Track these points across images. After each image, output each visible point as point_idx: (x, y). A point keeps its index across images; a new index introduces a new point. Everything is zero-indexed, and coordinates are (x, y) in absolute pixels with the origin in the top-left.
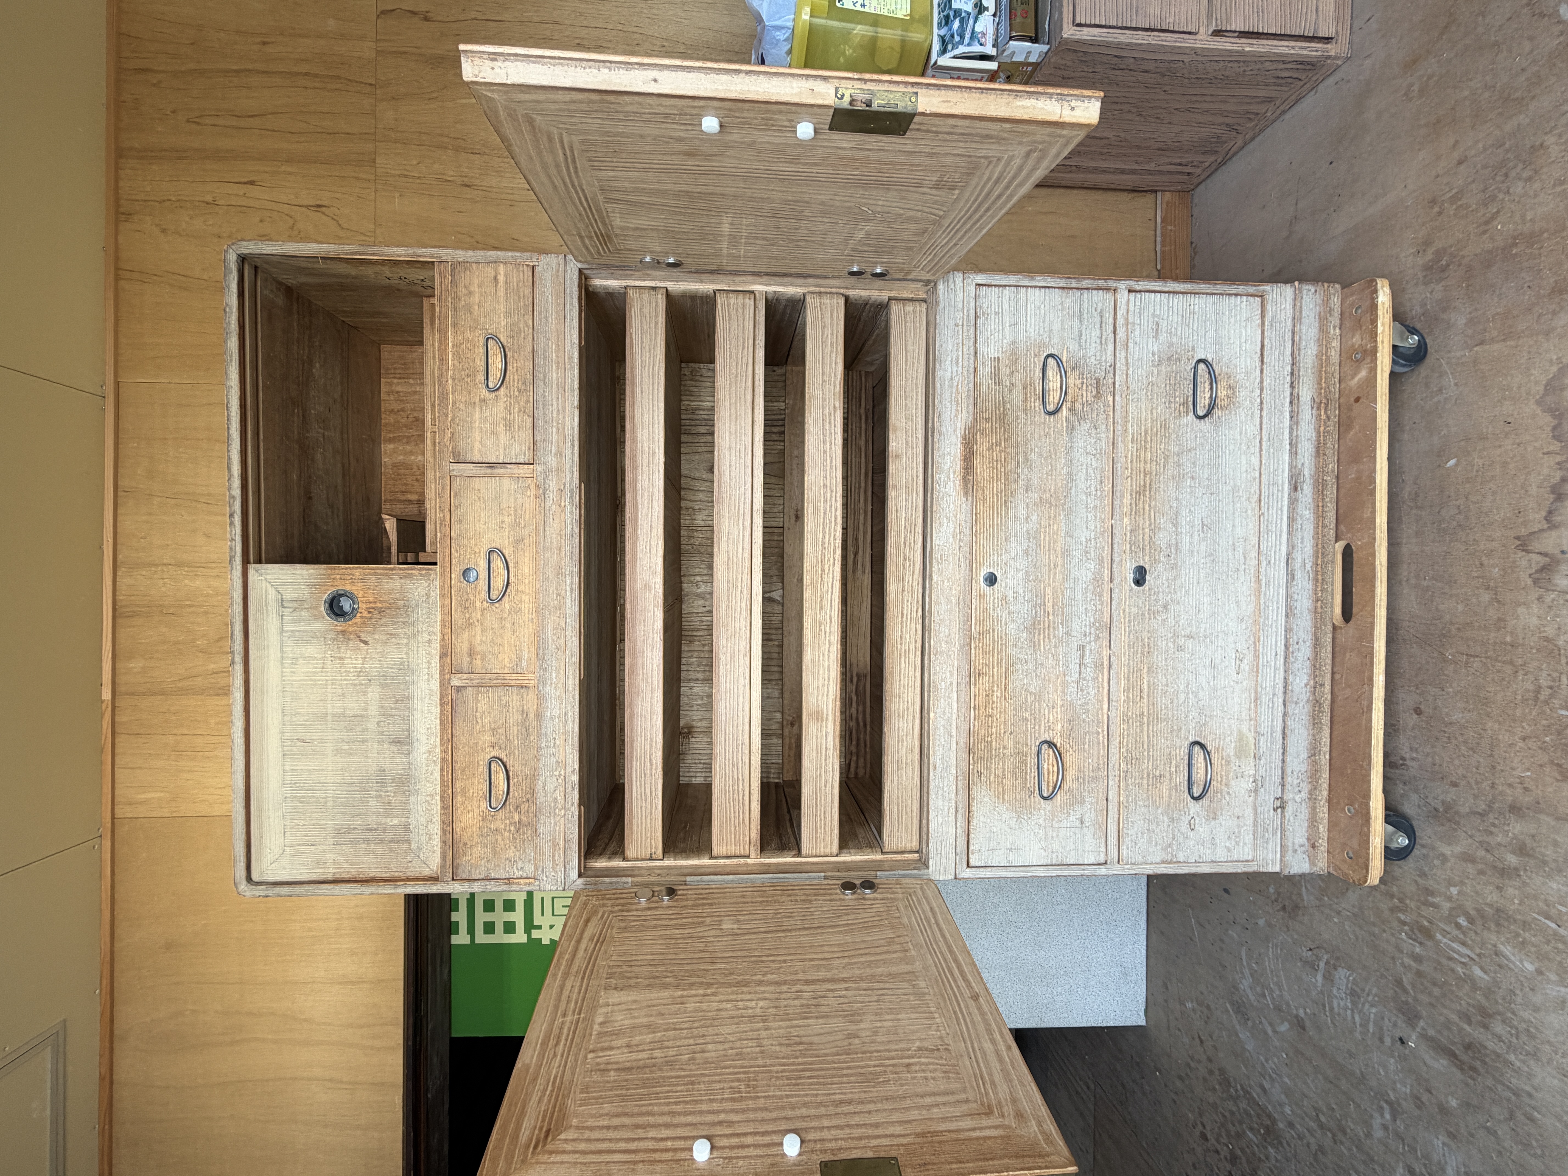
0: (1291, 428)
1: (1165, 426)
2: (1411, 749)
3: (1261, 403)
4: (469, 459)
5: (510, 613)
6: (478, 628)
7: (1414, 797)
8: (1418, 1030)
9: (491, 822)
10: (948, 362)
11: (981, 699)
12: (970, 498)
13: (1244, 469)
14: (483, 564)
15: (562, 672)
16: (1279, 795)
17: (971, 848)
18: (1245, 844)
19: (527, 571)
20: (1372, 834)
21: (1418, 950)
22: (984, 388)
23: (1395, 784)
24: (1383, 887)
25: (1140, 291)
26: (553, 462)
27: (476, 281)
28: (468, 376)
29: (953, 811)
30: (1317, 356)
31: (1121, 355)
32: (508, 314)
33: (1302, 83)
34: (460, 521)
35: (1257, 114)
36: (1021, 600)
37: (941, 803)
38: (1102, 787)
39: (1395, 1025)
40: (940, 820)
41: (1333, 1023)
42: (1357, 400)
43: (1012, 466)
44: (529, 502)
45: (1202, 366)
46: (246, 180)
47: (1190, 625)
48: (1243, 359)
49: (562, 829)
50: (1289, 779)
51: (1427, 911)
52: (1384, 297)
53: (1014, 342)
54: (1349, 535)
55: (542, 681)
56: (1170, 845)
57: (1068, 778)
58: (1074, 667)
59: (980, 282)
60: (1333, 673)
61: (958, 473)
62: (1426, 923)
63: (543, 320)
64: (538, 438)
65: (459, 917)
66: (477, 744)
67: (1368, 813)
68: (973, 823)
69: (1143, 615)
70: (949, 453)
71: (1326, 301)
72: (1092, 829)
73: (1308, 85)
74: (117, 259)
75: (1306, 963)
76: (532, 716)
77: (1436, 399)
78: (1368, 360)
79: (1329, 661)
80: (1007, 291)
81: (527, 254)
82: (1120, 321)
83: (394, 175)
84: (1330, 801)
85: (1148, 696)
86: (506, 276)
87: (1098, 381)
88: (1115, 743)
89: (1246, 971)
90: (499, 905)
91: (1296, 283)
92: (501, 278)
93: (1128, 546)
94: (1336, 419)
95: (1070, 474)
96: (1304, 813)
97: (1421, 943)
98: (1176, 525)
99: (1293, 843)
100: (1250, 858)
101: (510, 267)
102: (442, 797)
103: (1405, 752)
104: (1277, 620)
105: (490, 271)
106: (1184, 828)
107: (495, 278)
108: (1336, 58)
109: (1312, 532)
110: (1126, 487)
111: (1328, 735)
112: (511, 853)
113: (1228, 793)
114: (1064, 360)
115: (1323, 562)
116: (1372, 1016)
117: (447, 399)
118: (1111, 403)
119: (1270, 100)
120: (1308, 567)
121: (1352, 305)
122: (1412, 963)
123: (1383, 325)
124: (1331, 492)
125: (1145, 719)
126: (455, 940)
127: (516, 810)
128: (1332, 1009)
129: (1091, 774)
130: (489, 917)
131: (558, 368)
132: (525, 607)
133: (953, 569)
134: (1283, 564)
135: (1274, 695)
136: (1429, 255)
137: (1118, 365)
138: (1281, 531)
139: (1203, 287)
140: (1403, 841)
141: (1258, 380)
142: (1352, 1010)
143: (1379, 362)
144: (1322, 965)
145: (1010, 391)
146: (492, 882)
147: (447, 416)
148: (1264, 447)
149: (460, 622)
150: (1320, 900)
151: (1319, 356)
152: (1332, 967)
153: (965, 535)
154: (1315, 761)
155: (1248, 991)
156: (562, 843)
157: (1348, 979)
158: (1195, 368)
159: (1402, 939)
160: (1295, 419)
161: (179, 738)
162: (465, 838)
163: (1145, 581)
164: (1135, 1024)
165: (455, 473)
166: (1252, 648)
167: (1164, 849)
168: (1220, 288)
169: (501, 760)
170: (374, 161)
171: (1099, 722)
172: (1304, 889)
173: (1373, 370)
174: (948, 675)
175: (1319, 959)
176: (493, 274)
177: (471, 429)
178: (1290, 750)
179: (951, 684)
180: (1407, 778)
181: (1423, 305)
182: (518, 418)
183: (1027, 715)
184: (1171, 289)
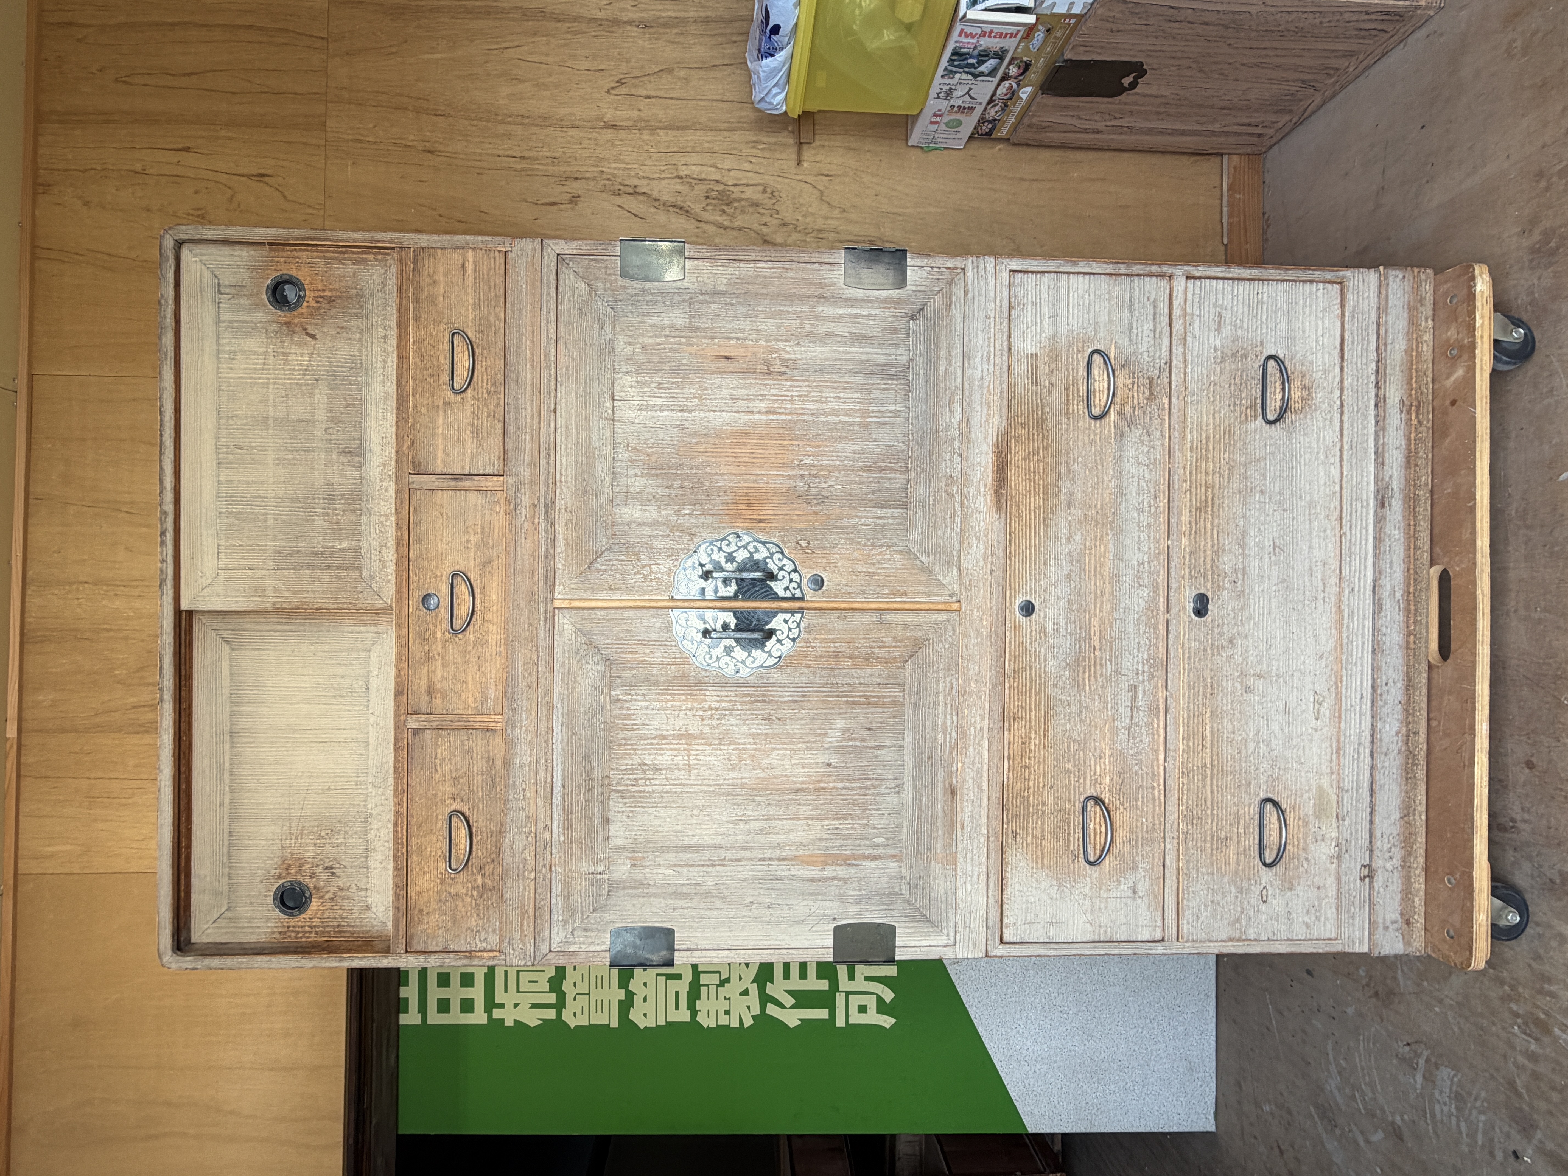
0: (1377, 435)
1: (1229, 432)
2: (1523, 809)
3: (1342, 405)
4: (431, 469)
5: (475, 645)
6: (439, 663)
7: (1526, 866)
8: (1535, 1142)
9: (450, 885)
10: (978, 360)
11: (1017, 747)
12: (1003, 515)
13: (1322, 482)
14: (445, 589)
15: (534, 714)
16: (1367, 862)
17: (1005, 920)
18: (1326, 919)
19: (494, 597)
20: (1476, 910)
21: (1533, 1047)
22: (1019, 390)
23: (1504, 850)
24: (1491, 971)
25: (1200, 278)
26: (525, 473)
27: (441, 269)
28: (431, 376)
29: (983, 877)
30: (1406, 351)
31: (1178, 350)
32: (477, 306)
33: (1388, 35)
34: (420, 541)
35: (1337, 69)
36: (1063, 632)
37: (969, 868)
38: (1158, 851)
39: (1508, 1136)
40: (969, 887)
41: (1435, 1133)
42: (1453, 403)
43: (1051, 478)
44: (498, 519)
45: (1272, 363)
46: (180, 146)
47: (1260, 662)
48: (1320, 355)
49: (532, 895)
50: (1378, 844)
51: (1544, 1002)
52: (1483, 286)
53: (1054, 337)
54: (1446, 559)
55: (511, 723)
56: (1238, 920)
57: (1118, 840)
58: (1125, 711)
59: (1015, 268)
60: (1429, 720)
61: (989, 486)
62: (1542, 1016)
63: (516, 312)
64: (510, 446)
65: (409, 992)
66: (436, 795)
67: (1471, 884)
68: (1008, 891)
69: (1205, 650)
70: (979, 463)
71: (1416, 288)
72: (1146, 899)
73: (1396, 37)
74: (34, 236)
75: (1402, 1060)
76: (499, 763)
77: (1545, 402)
78: (1465, 356)
79: (1424, 705)
80: (1046, 278)
81: (499, 238)
82: (1177, 312)
83: (347, 141)
84: (1426, 870)
85: (1212, 745)
86: (475, 263)
87: (1151, 380)
88: (1172, 800)
89: (1333, 1069)
90: (455, 980)
91: (1381, 268)
92: (470, 266)
93: (1187, 570)
94: (1430, 425)
95: (1119, 487)
96: (1396, 884)
97: (1537, 1040)
98: (1243, 547)
99: (1384, 919)
100: (1333, 936)
101: (480, 253)
102: (395, 856)
103: (1515, 811)
104: (1362, 658)
105: (457, 257)
106: (1255, 900)
107: (463, 266)
108: (1427, 8)
109: (1402, 555)
110: (1185, 504)
111: (1424, 792)
112: (473, 922)
113: (1307, 859)
114: (1112, 356)
115: (1416, 590)
116: (1481, 1125)
117: (408, 402)
118: (1167, 406)
119: (1350, 54)
120: (1398, 595)
121: (1446, 293)
122: (1526, 1062)
123: (1482, 317)
124: (1424, 509)
125: (1209, 772)
126: (405, 1019)
127: (479, 872)
128: (1433, 1116)
129: (1145, 835)
130: (444, 993)
131: (532, 366)
132: (493, 639)
133: (984, 597)
134: (1369, 592)
135: (1359, 744)
136: (1536, 236)
137: (1174, 362)
138: (1366, 554)
139: (1273, 273)
140: (1513, 918)
141: (1338, 379)
142: (1458, 1117)
143: (1478, 361)
144: (1422, 1062)
145: (1050, 392)
146: (452, 956)
147: (406, 421)
148: (1345, 457)
149: (418, 656)
150: (1419, 985)
151: (1408, 352)
152: (1433, 1066)
153: (998, 558)
154: (1408, 823)
155: (1336, 1092)
156: (531, 911)
157: (1452, 1080)
158: (1264, 366)
159: (1514, 1034)
160: (1381, 423)
161: (93, 781)
162: (421, 903)
163: (1207, 611)
164: (1202, 1129)
165: (414, 486)
166: (1333, 690)
167: (1232, 924)
168: (1292, 274)
169: (463, 814)
170: (324, 124)
171: (1153, 775)
172: (1399, 972)
173: (1471, 369)
174: (978, 719)
175: (1417, 1055)
176: (460, 262)
177: (434, 435)
178: (1379, 809)
179: (981, 729)
180: (1518, 844)
181: (1530, 293)
182: (486, 423)
183: (1070, 766)
184: (1236, 276)
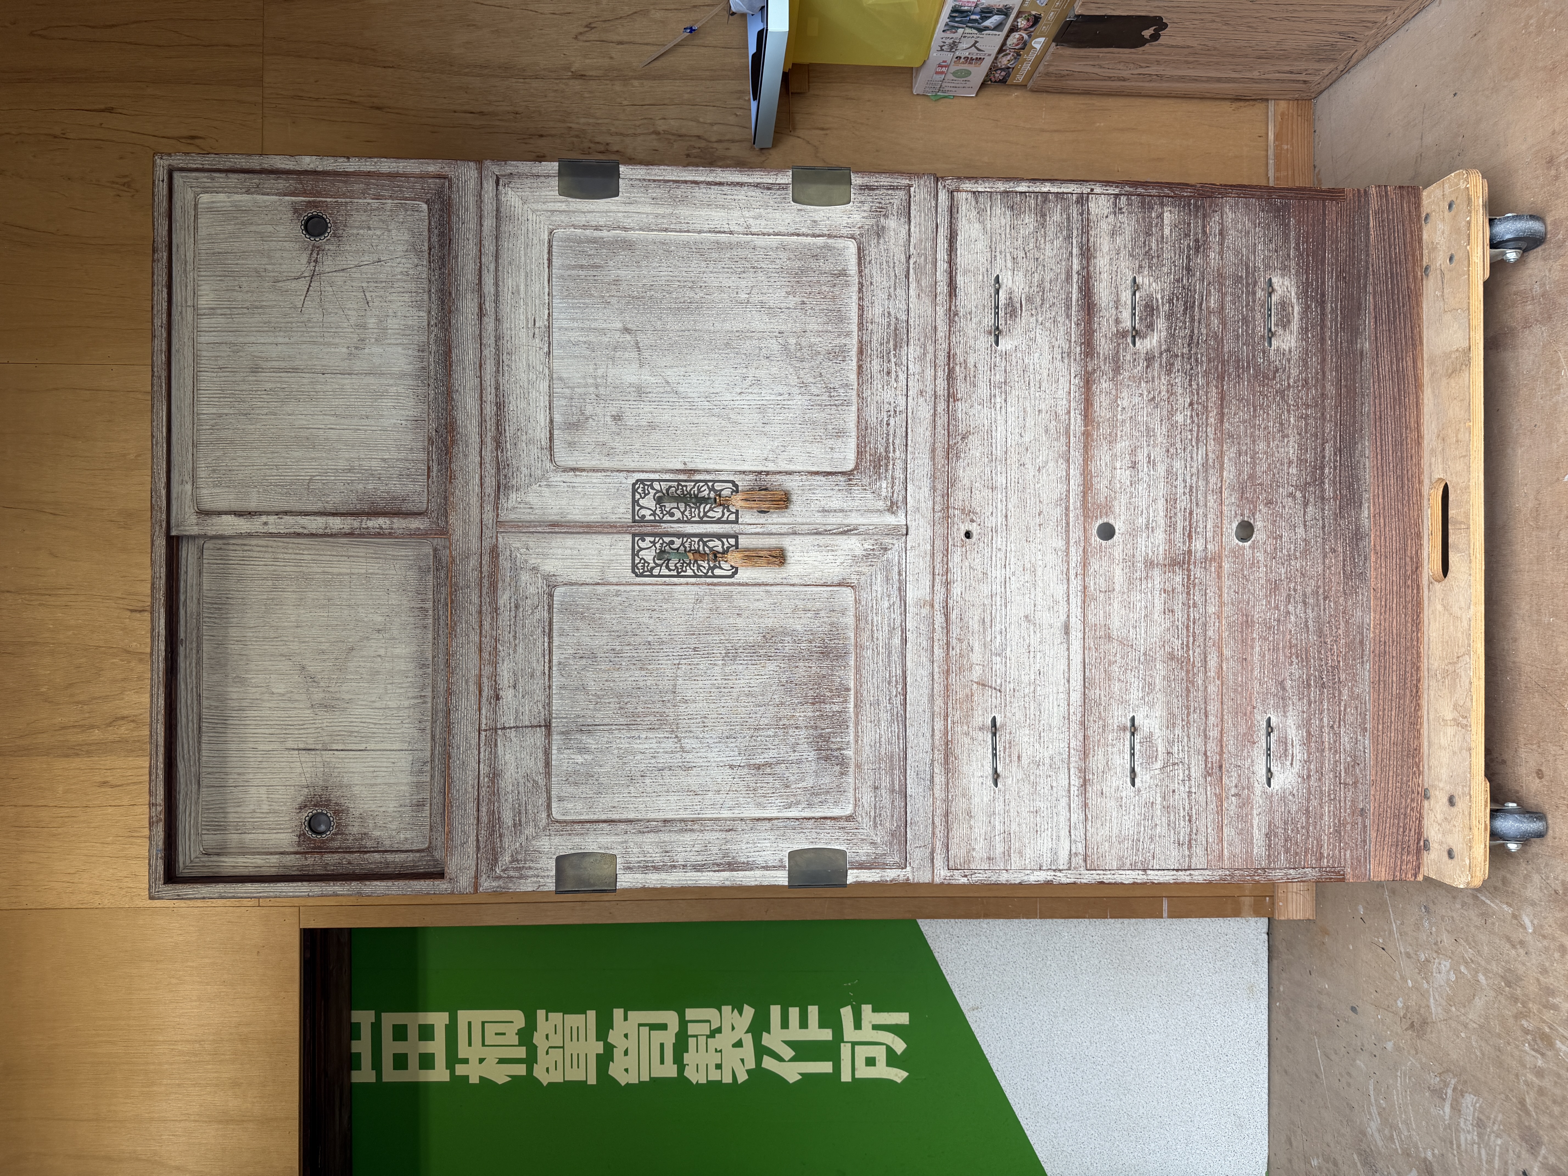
8: (1540, 1159)
21: (1540, 1062)
35: (1375, 22)
39: (1519, 1156)
41: (1460, 1163)
46: (102, 107)
51: (1548, 1015)
62: (1547, 1030)
65: (362, 1047)
75: (1434, 1091)
83: (287, 97)
89: (1374, 1110)
90: (413, 1033)
97: (1543, 1054)
116: (1498, 1148)
119: (1386, 9)
122: (1534, 1079)
126: (357, 1077)
128: (1459, 1146)
130: (400, 1047)
142: (1479, 1144)
144: (1450, 1091)
150: (1448, 1011)
152: (1459, 1093)
155: (1377, 1135)
157: (1474, 1107)
159: (1525, 1051)
161: (19, 809)
172: (1432, 999)
175: (1446, 1085)
